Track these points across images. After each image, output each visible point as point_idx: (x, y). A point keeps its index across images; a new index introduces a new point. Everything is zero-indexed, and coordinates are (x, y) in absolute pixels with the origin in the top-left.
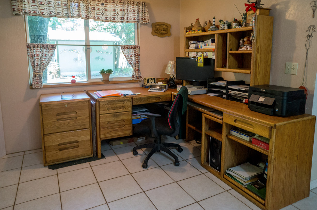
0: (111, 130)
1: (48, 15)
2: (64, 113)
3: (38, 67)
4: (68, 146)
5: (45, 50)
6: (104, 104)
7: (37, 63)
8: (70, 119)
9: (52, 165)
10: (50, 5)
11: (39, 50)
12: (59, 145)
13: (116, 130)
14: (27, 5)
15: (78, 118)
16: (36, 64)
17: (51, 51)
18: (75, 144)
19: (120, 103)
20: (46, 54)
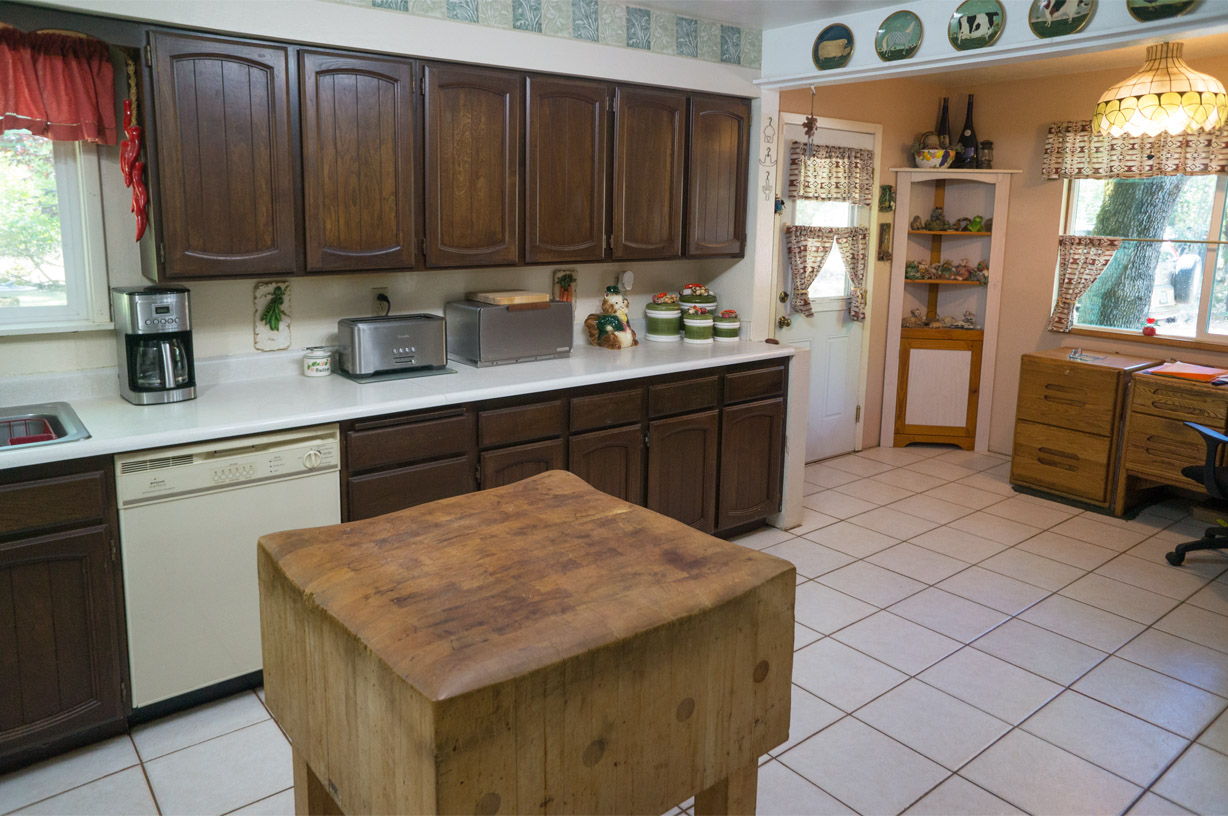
0: (1155, 458)
1: (1108, 174)
2: (1060, 388)
3: (1072, 287)
4: (1056, 459)
5: (1093, 250)
6: (1147, 389)
7: (1070, 279)
8: (1071, 403)
9: (1020, 486)
10: (1113, 152)
11: (1080, 251)
12: (1040, 449)
13: (1169, 464)
14: (1068, 160)
15: (1087, 406)
16: (1066, 281)
17: (1108, 253)
18: (1071, 462)
19: (1195, 398)
20: (1094, 260)
